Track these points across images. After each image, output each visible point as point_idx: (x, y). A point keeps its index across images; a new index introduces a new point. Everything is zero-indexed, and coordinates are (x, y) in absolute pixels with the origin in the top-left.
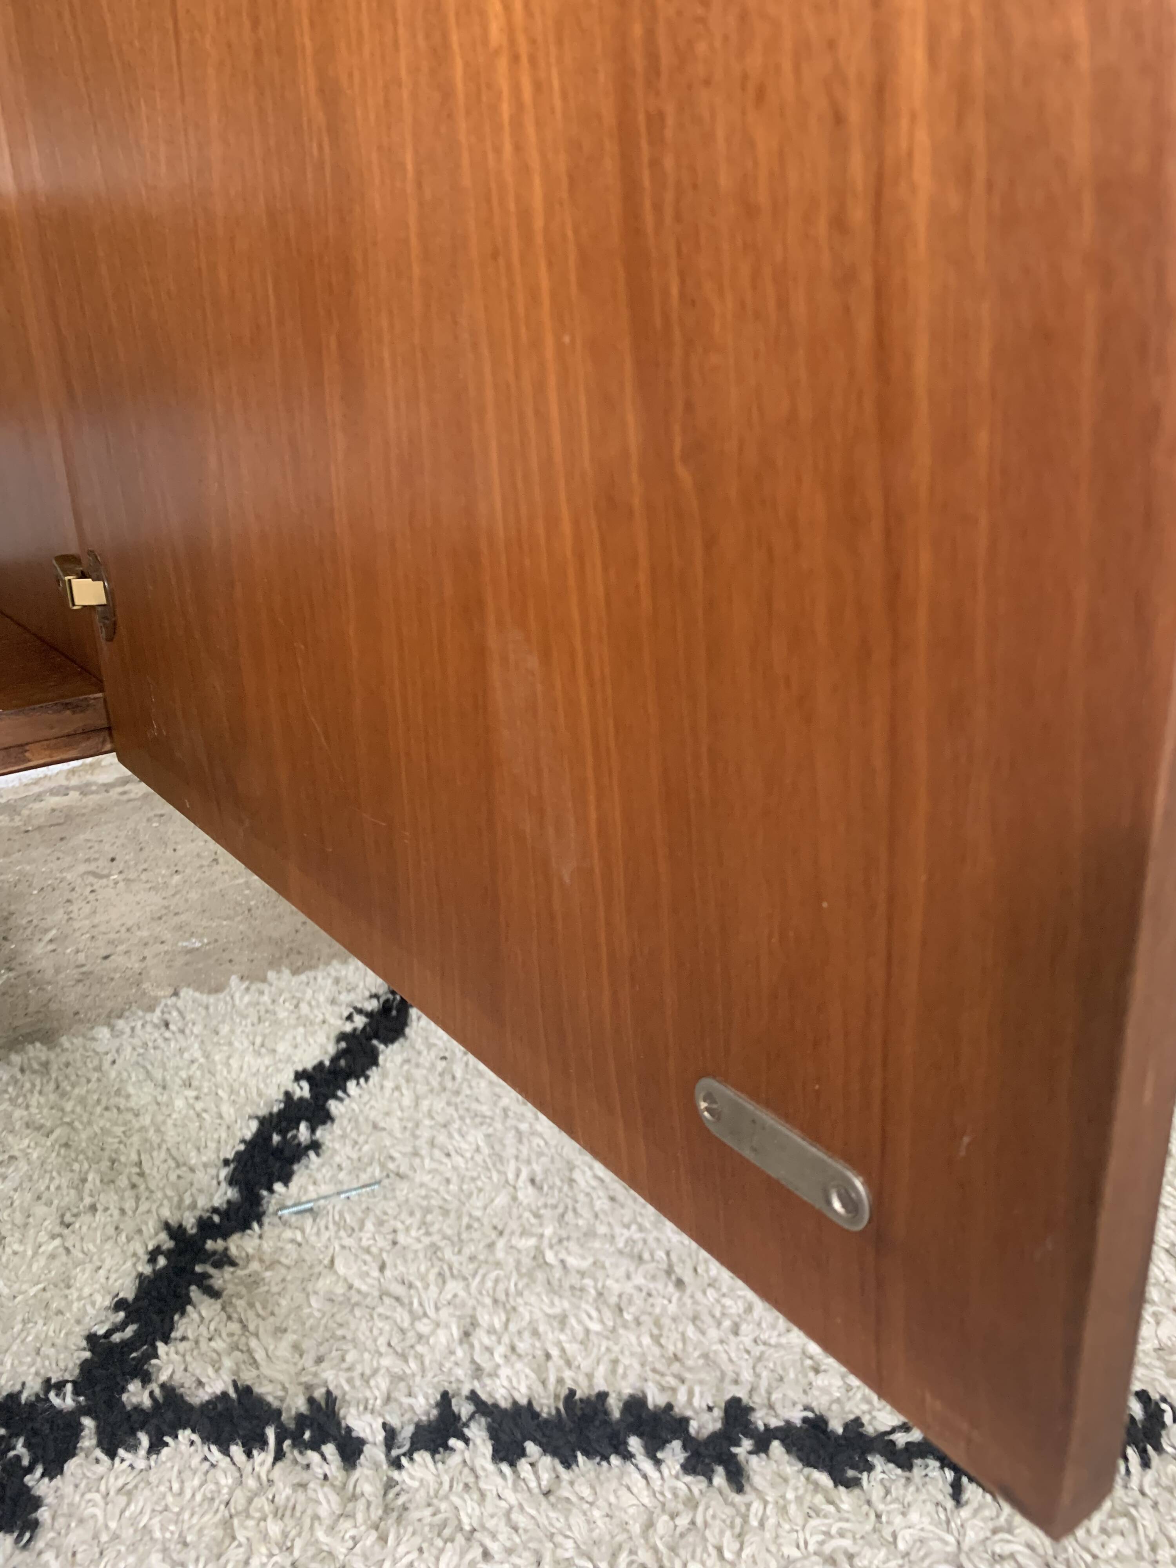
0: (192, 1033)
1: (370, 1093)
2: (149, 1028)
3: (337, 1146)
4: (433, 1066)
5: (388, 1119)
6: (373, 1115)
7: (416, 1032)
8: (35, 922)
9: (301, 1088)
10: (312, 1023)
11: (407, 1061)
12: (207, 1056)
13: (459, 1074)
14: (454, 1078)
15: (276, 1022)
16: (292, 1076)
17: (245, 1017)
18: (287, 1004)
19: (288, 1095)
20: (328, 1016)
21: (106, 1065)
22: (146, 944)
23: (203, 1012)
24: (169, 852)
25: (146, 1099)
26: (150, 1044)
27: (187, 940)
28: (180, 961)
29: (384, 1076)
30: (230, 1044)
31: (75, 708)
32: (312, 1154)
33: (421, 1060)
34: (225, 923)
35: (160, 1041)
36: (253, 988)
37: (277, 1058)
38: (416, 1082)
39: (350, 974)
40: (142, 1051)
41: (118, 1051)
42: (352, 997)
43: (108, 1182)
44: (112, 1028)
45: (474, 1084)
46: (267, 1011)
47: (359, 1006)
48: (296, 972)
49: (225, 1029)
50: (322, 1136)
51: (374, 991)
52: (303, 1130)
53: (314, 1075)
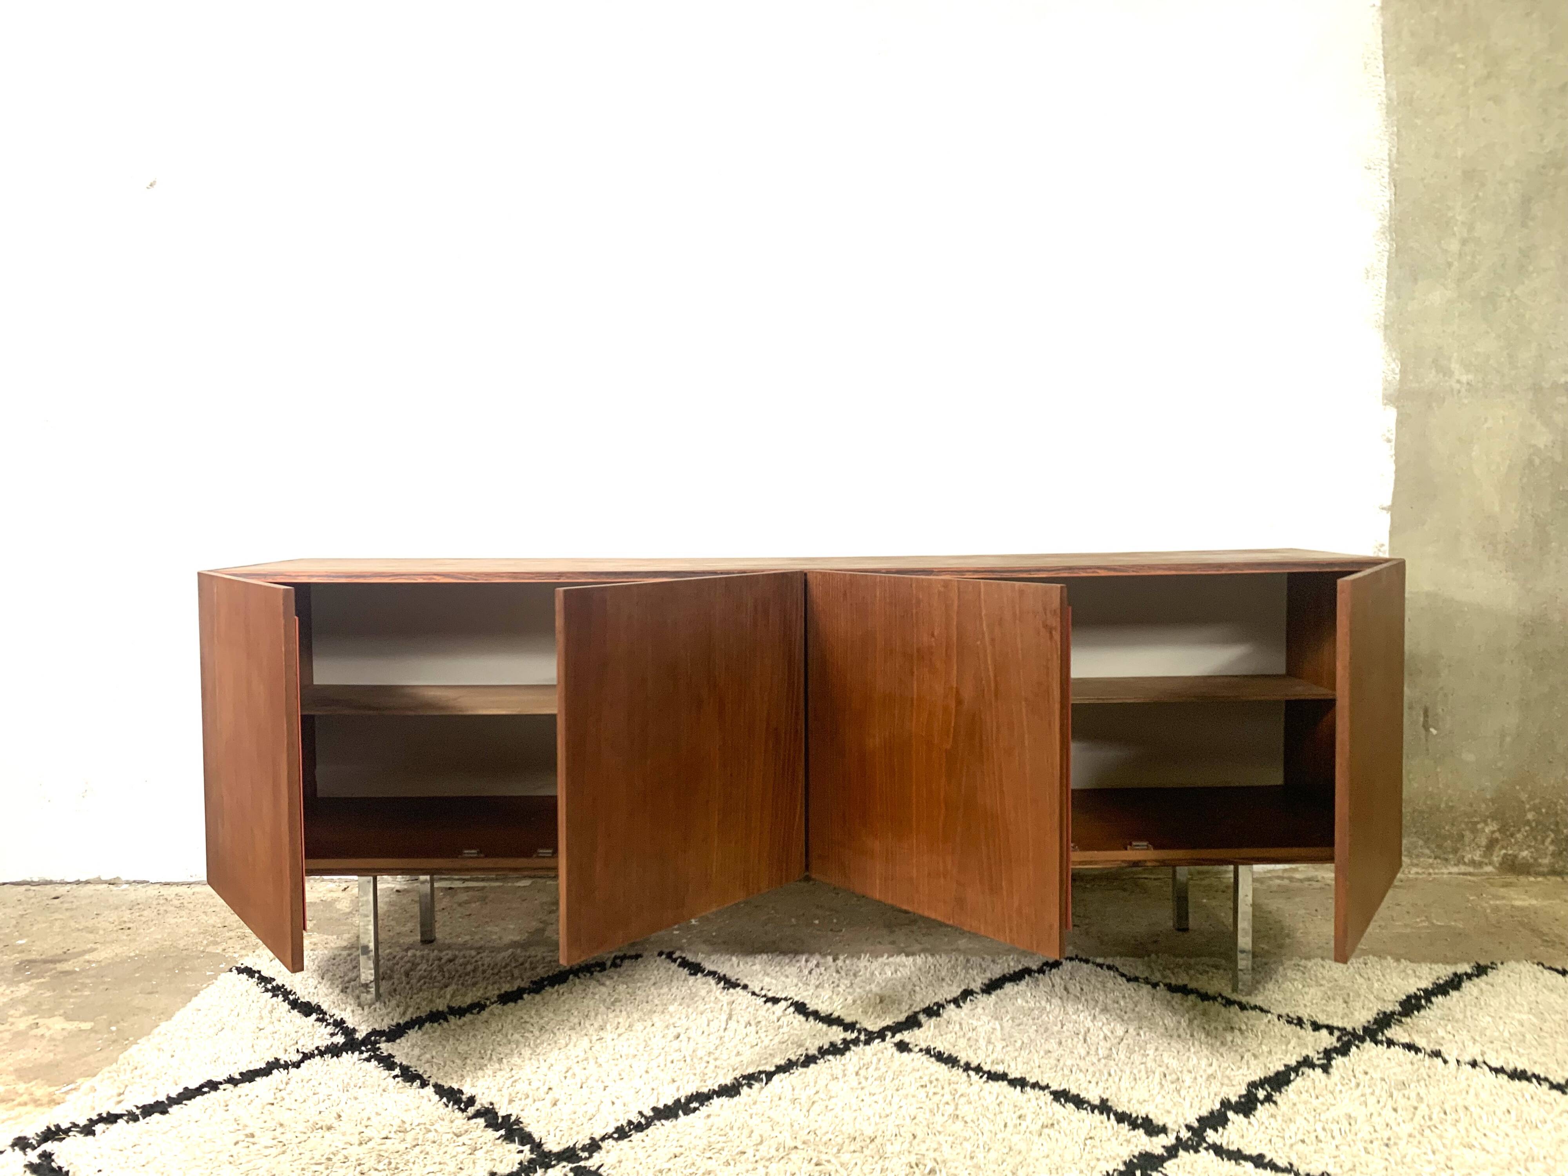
1: (1447, 1001)
3: (1435, 1009)
9: (1420, 992)
10: (1422, 977)
11: (1461, 997)
20: (1428, 977)
29: (1452, 998)
32: (1427, 1008)
42: (1437, 974)
47: (1441, 977)
50: (1429, 1005)
51: (1446, 975)
52: (1423, 1002)
53: (1426, 991)
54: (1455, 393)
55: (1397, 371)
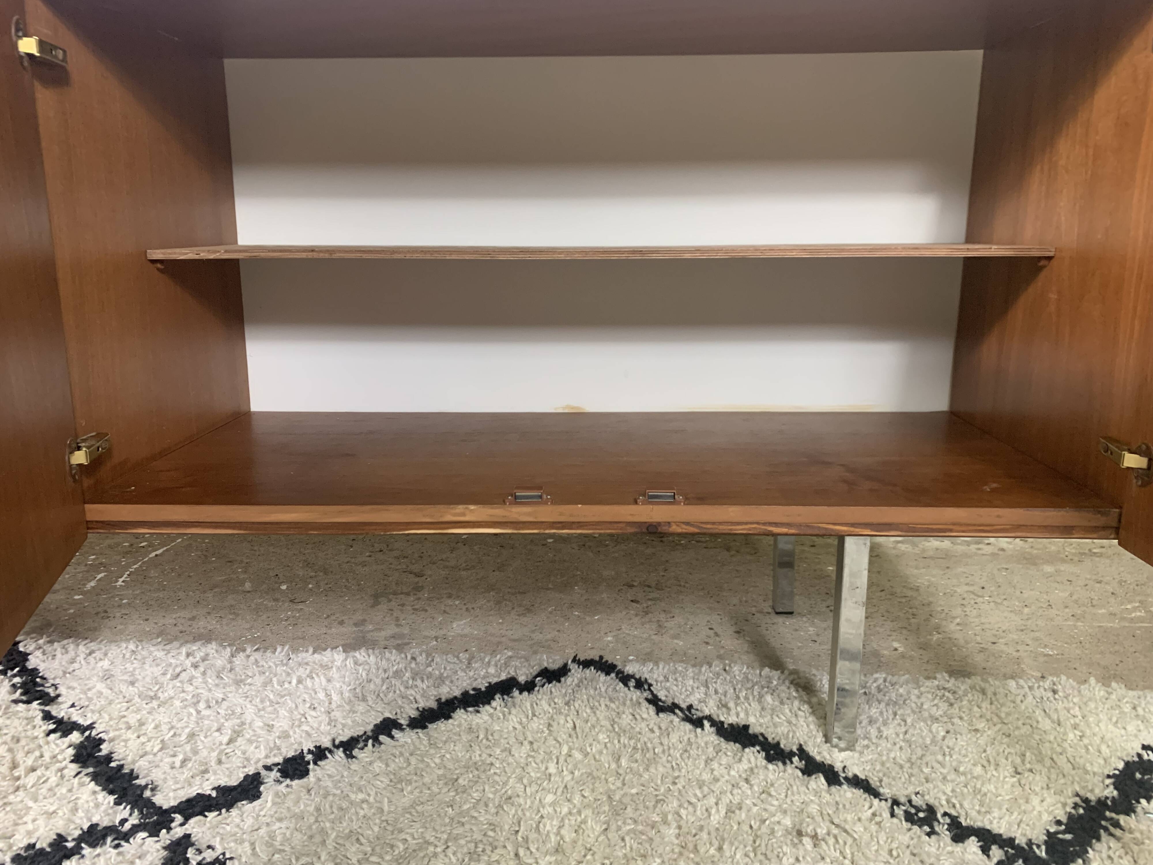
0: (1072, 700)
2: (1042, 689)
8: (946, 612)
12: (1084, 716)
15: (1123, 713)
16: (1140, 746)
17: (1103, 703)
18: (1128, 705)
19: (1140, 755)
21: (1018, 702)
22: (1017, 643)
23: (1077, 692)
24: (1018, 593)
25: (1048, 727)
26: (1045, 699)
27: (1043, 648)
28: (1042, 659)
30: (1097, 715)
31: (1103, 514)
34: (1065, 645)
36: (1104, 688)
37: (1129, 732)
40: (1039, 700)
41: (1024, 696)
43: (1039, 762)
44: (1017, 682)
46: (1116, 705)
48: (1130, 688)
49: (1092, 705)
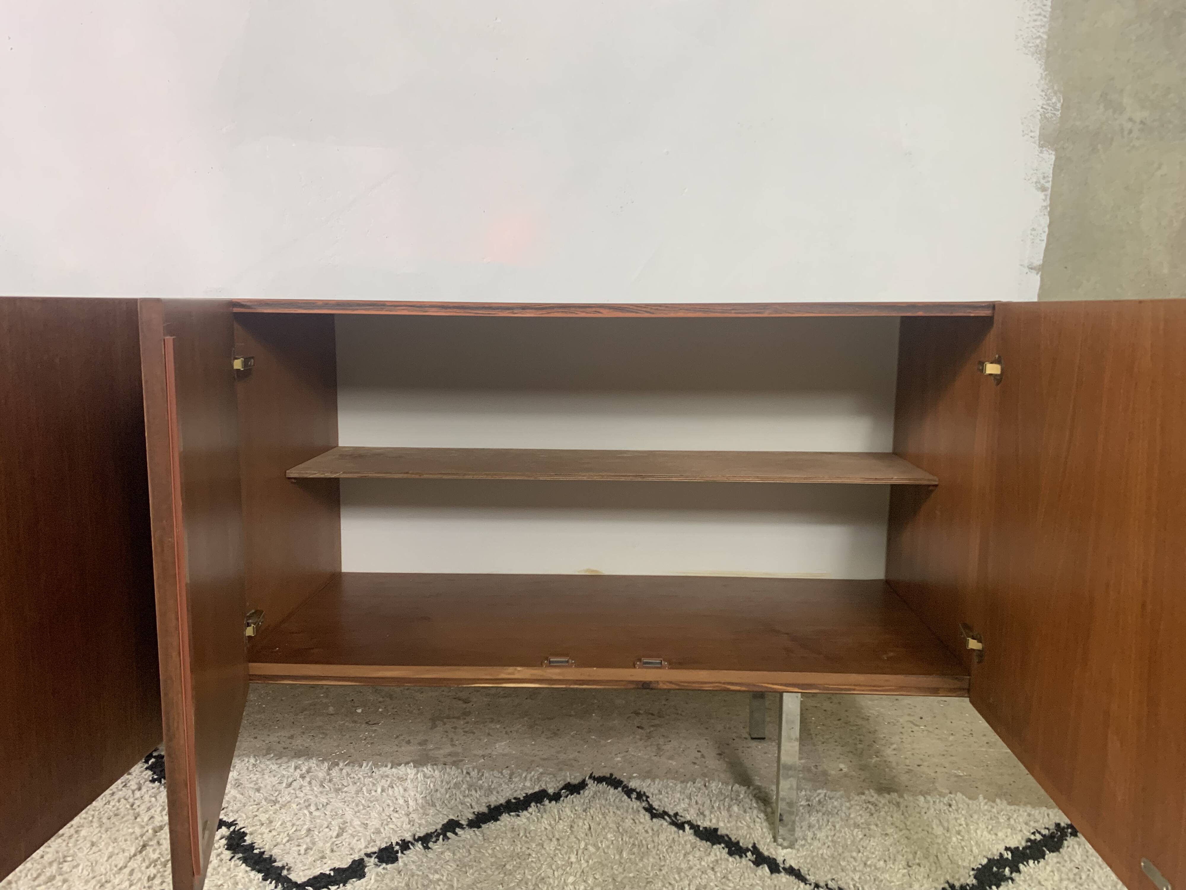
0: (961, 813)
1: (1039, 869)
2: (942, 804)
3: (1021, 883)
4: (1071, 870)
5: (1046, 882)
6: (1039, 877)
7: (1065, 852)
8: (887, 738)
9: (1008, 854)
10: (1015, 829)
11: (1058, 862)
12: (967, 825)
13: (1084, 877)
14: (1081, 878)
15: (998, 822)
16: (1004, 848)
17: (985, 815)
18: (1004, 817)
19: (1001, 855)
20: (1023, 829)
21: (923, 813)
22: (937, 766)
23: (966, 806)
24: (949, 722)
25: (939, 833)
26: (942, 811)
27: (956, 770)
29: (1047, 864)
30: (978, 824)
31: (958, 680)
32: (1010, 881)
33: (1066, 865)
34: (975, 768)
35: (947, 811)
36: (989, 804)
37: (998, 837)
38: (1062, 873)
39: (1036, 814)
40: (938, 812)
41: (928, 809)
42: (1036, 825)
43: (926, 858)
44: (925, 798)
45: (1090, 884)
46: (995, 816)
47: (1039, 830)
48: (1009, 804)
49: (976, 816)
50: (1015, 876)
51: (1047, 826)
52: (1007, 871)
53: (1014, 851)
54: (1126, 133)
55: (1059, 105)
